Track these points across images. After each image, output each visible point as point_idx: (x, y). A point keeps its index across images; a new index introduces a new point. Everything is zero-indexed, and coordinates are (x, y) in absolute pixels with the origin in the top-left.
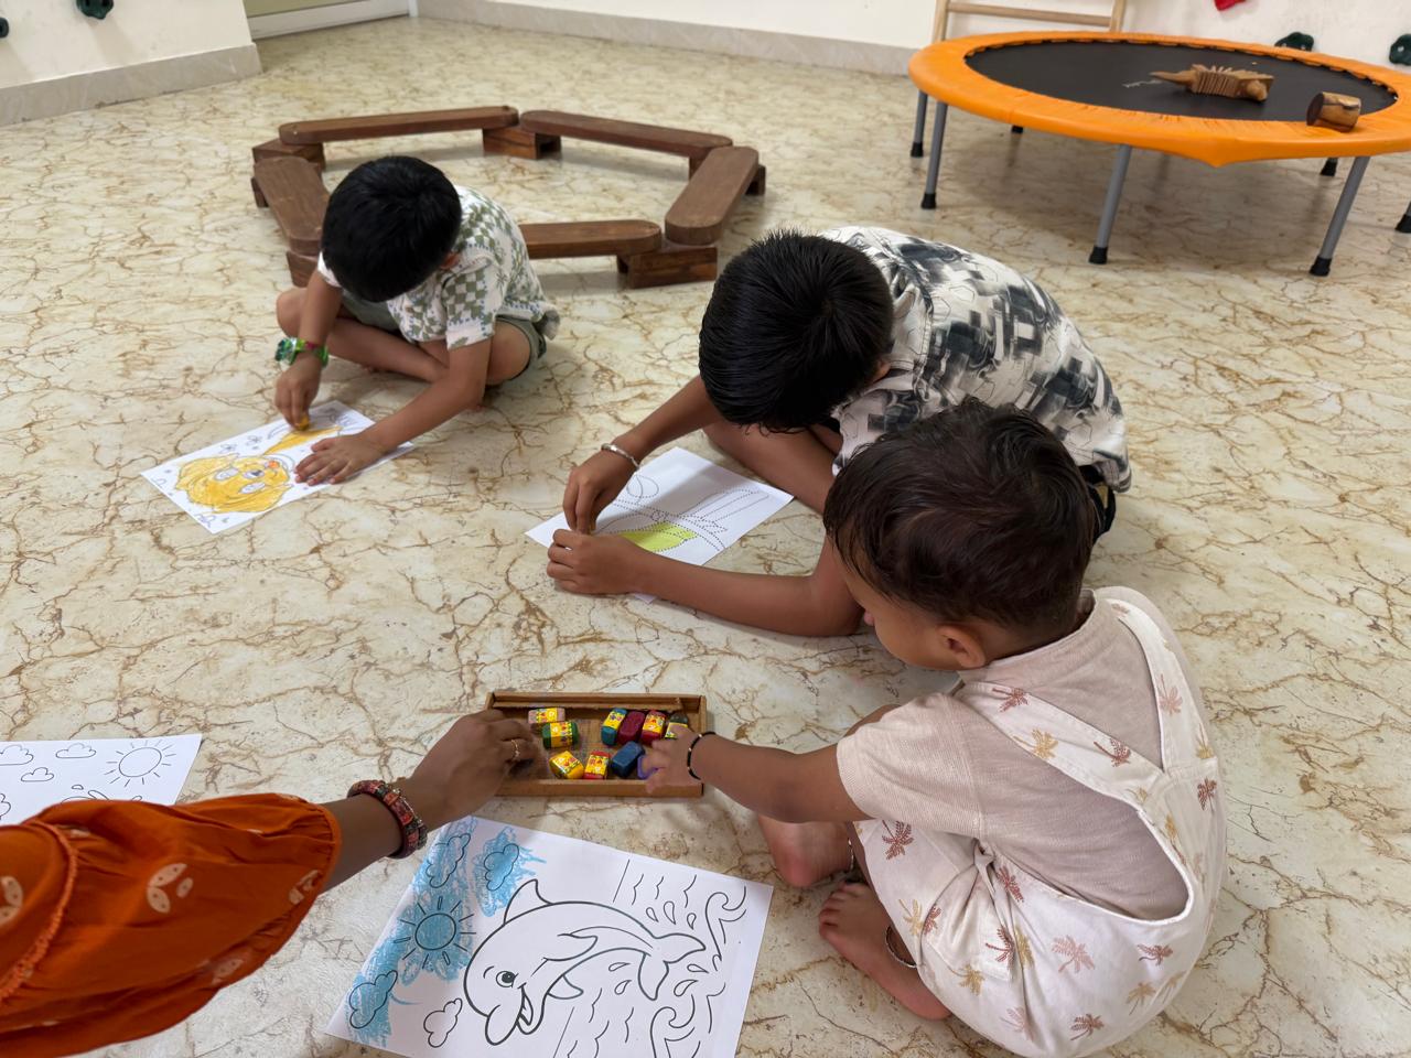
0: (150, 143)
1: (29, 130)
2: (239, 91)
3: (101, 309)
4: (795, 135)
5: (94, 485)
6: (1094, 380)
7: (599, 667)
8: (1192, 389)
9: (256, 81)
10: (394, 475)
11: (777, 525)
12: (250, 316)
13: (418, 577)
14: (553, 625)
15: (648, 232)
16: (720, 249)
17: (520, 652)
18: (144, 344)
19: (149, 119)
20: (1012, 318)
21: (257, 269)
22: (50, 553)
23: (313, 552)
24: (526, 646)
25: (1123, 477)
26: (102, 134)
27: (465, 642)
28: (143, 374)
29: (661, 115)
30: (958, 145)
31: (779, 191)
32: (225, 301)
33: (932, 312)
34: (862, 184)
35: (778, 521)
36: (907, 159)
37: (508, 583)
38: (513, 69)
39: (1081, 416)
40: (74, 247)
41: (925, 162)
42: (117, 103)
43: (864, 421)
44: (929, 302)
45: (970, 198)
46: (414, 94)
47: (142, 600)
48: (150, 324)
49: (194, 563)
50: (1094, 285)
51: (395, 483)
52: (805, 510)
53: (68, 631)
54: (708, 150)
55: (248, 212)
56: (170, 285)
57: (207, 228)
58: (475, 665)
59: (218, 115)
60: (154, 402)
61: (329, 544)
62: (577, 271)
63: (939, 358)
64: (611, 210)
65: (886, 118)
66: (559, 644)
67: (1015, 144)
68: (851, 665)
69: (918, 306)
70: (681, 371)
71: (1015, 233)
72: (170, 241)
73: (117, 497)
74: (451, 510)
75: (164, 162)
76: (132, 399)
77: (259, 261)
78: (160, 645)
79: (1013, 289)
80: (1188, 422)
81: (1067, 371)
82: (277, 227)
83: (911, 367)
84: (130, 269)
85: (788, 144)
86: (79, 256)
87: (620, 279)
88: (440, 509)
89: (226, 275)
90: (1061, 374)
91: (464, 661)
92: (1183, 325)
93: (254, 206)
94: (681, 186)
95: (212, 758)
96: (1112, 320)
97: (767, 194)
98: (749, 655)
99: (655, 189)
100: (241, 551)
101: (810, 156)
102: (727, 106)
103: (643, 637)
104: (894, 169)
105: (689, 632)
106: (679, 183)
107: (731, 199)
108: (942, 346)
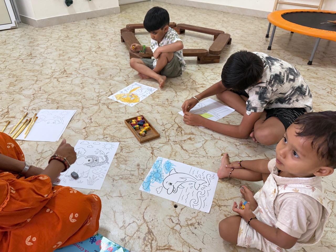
0: (99, 27)
1: (75, 24)
2: (116, 16)
3: (92, 61)
4: (238, 31)
5: (95, 96)
6: (306, 89)
7: (193, 139)
8: (330, 95)
9: (119, 14)
10: (152, 99)
12: (122, 65)
13: (157, 119)
14: (184, 130)
15: (205, 52)
16: (221, 56)
17: (177, 135)
18: (102, 69)
19: (98, 22)
20: (289, 74)
22: (88, 108)
23: (137, 112)
24: (178, 134)
25: (311, 111)
26: (89, 25)
27: (167, 132)
28: (102, 75)
29: (207, 25)
30: (278, 35)
31: (234, 44)
32: (117, 62)
33: (271, 71)
34: (254, 43)
35: (231, 115)
36: (265, 38)
37: (175, 122)
38: (174, 14)
39: (302, 97)
40: (86, 48)
41: (269, 39)
42: (91, 18)
43: (255, 93)
44: (270, 69)
45: (279, 48)
47: (106, 118)
48: (102, 65)
49: (115, 112)
50: (308, 70)
52: (237, 113)
53: (93, 122)
54: (219, 34)
55: (120, 43)
56: (105, 58)
57: (112, 46)
58: (169, 136)
59: (112, 22)
60: (105, 81)
62: (188, 59)
63: (272, 81)
64: (196, 46)
65: (260, 28)
66: (185, 134)
67: (291, 35)
68: (246, 145)
69: (268, 69)
70: (211, 82)
71: (290, 57)
72: (105, 48)
73: (100, 98)
74: (163, 107)
75: (102, 31)
76: (101, 80)
77: (123, 54)
78: (110, 126)
79: (290, 68)
80: (328, 102)
82: (126, 47)
83: (266, 82)
84: (97, 53)
85: (236, 33)
86: (87, 50)
87: (198, 62)
88: (161, 106)
89: (116, 56)
90: (299, 87)
91: (167, 135)
92: (329, 80)
93: (121, 42)
94: (212, 42)
95: (121, 147)
96: (312, 78)
97: (231, 44)
98: (224, 140)
99: (206, 42)
100: (124, 111)
101: (241, 36)
102: (222, 24)
103: (202, 135)
104: (262, 40)
105: (212, 135)
106: (211, 41)
107: (224, 45)
108: (273, 78)
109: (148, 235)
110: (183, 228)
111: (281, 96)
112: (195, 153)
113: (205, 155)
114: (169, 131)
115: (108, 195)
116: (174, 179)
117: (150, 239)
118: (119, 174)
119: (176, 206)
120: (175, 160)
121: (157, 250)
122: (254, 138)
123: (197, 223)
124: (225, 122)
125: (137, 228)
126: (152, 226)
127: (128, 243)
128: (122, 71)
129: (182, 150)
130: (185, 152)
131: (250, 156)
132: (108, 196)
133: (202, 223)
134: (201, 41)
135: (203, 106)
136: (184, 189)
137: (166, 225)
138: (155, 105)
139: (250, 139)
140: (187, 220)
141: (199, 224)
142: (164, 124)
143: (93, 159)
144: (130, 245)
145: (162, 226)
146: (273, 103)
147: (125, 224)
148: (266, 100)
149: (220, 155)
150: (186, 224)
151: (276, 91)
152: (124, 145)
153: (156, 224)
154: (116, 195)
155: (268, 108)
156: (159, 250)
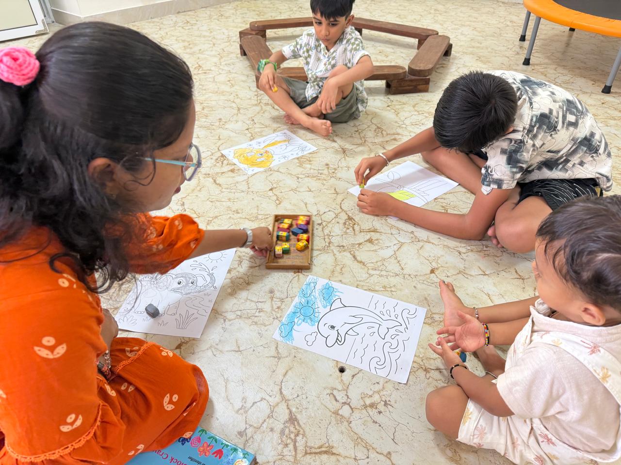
0: (198, 28)
1: (153, 22)
2: (230, 7)
4: (465, 30)
6: (600, 142)
7: (376, 242)
10: (298, 164)
11: (450, 194)
12: (241, 99)
13: (308, 202)
14: (358, 225)
15: (401, 71)
16: (431, 79)
17: (346, 233)
18: (203, 109)
19: (197, 18)
20: (566, 112)
21: (243, 81)
23: (270, 190)
24: (348, 231)
25: (608, 185)
26: (180, 24)
27: (326, 227)
28: (204, 120)
29: (405, 20)
30: (543, 37)
31: (457, 54)
32: (231, 93)
33: (532, 108)
34: (496, 53)
35: (451, 193)
36: (517, 42)
37: (341, 208)
39: (592, 157)
41: (526, 44)
42: (185, 12)
43: (499, 151)
44: (531, 104)
45: (546, 61)
46: (300, 9)
47: (211, 202)
48: (205, 101)
49: (228, 190)
50: (603, 103)
51: (299, 167)
53: (187, 210)
54: (428, 36)
55: (237, 57)
56: (211, 86)
57: (222, 64)
58: (330, 236)
59: (223, 17)
60: (209, 130)
61: (276, 188)
62: (368, 86)
63: (534, 127)
64: (383, 61)
65: (509, 23)
66: (361, 232)
67: (570, 36)
68: (480, 252)
69: (527, 105)
70: (411, 130)
71: (567, 78)
72: (209, 69)
74: (319, 179)
75: (204, 37)
77: (244, 78)
78: (219, 218)
79: (569, 101)
81: (588, 137)
82: (249, 64)
83: (522, 129)
85: (462, 34)
87: (386, 91)
88: (315, 179)
89: (231, 83)
90: (586, 139)
91: (326, 234)
93: (240, 55)
94: (414, 52)
95: (239, 257)
96: (610, 119)
97: (452, 56)
98: (436, 243)
99: (402, 53)
100: (245, 188)
101: (472, 40)
102: (435, 16)
103: (394, 233)
104: (511, 47)
105: (412, 232)
106: (413, 50)
107: (437, 58)
108: (536, 122)
109: (289, 425)
110: (355, 412)
111: (550, 155)
112: (380, 269)
113: (398, 273)
114: (330, 225)
115: (215, 348)
116: (339, 318)
117: (292, 432)
118: (235, 309)
119: (342, 370)
120: (341, 281)
121: (306, 453)
122: (496, 237)
123: (383, 403)
124: (438, 209)
125: (268, 411)
126: (298, 408)
127: (251, 438)
128: (241, 111)
129: (355, 261)
130: (361, 265)
131: (487, 273)
132: (213, 350)
133: (392, 403)
134: (393, 51)
135: (397, 177)
136: (359, 338)
137: (323, 407)
138: (303, 176)
139: (487, 240)
140: (364, 396)
141: (386, 404)
142: (321, 213)
143: (186, 280)
144: (256, 444)
145: (316, 408)
146: (533, 170)
147: (245, 402)
148: (521, 165)
149: (429, 272)
150: (363, 403)
151: (540, 148)
152: (244, 254)
153: (304, 402)
154: (229, 349)
155: (523, 180)
156: (311, 453)
